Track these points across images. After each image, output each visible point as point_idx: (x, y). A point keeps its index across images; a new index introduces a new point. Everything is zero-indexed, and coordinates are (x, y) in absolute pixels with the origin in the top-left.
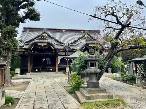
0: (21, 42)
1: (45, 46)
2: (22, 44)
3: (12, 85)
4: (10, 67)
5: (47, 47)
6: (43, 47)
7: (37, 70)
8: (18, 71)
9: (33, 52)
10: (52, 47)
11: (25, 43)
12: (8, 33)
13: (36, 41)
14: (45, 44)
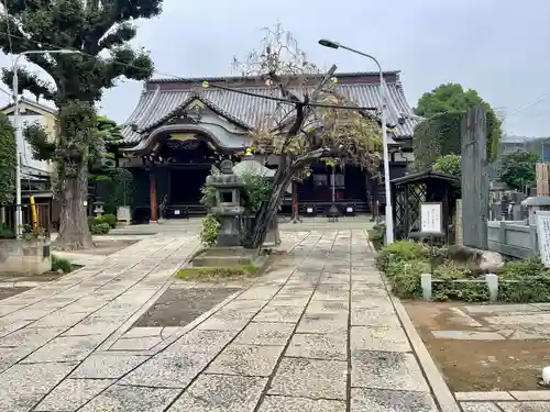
0: (134, 128)
1: (188, 142)
2: (135, 137)
3: (94, 245)
4: (86, 204)
5: (196, 145)
6: (184, 145)
7: (177, 212)
8: (124, 213)
9: (161, 159)
10: (210, 143)
11: (143, 132)
12: (73, 120)
13: (165, 128)
14: (191, 137)
